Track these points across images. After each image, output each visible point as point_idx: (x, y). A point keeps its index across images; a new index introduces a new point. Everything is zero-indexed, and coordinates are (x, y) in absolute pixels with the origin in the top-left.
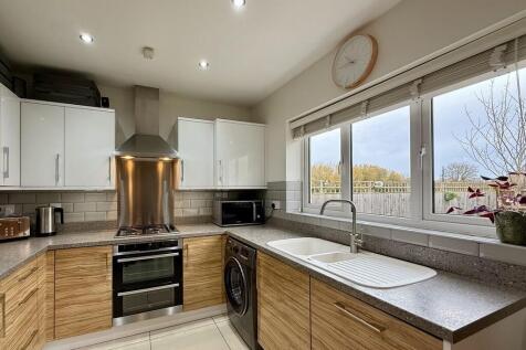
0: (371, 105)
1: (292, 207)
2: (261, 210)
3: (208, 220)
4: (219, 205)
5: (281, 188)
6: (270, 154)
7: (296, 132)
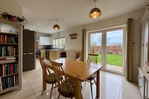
0: (60, 38)
1: (54, 47)
2: (50, 48)
3: (44, 49)
4: (45, 47)
5: (53, 45)
6: (51, 41)
7: (54, 39)
